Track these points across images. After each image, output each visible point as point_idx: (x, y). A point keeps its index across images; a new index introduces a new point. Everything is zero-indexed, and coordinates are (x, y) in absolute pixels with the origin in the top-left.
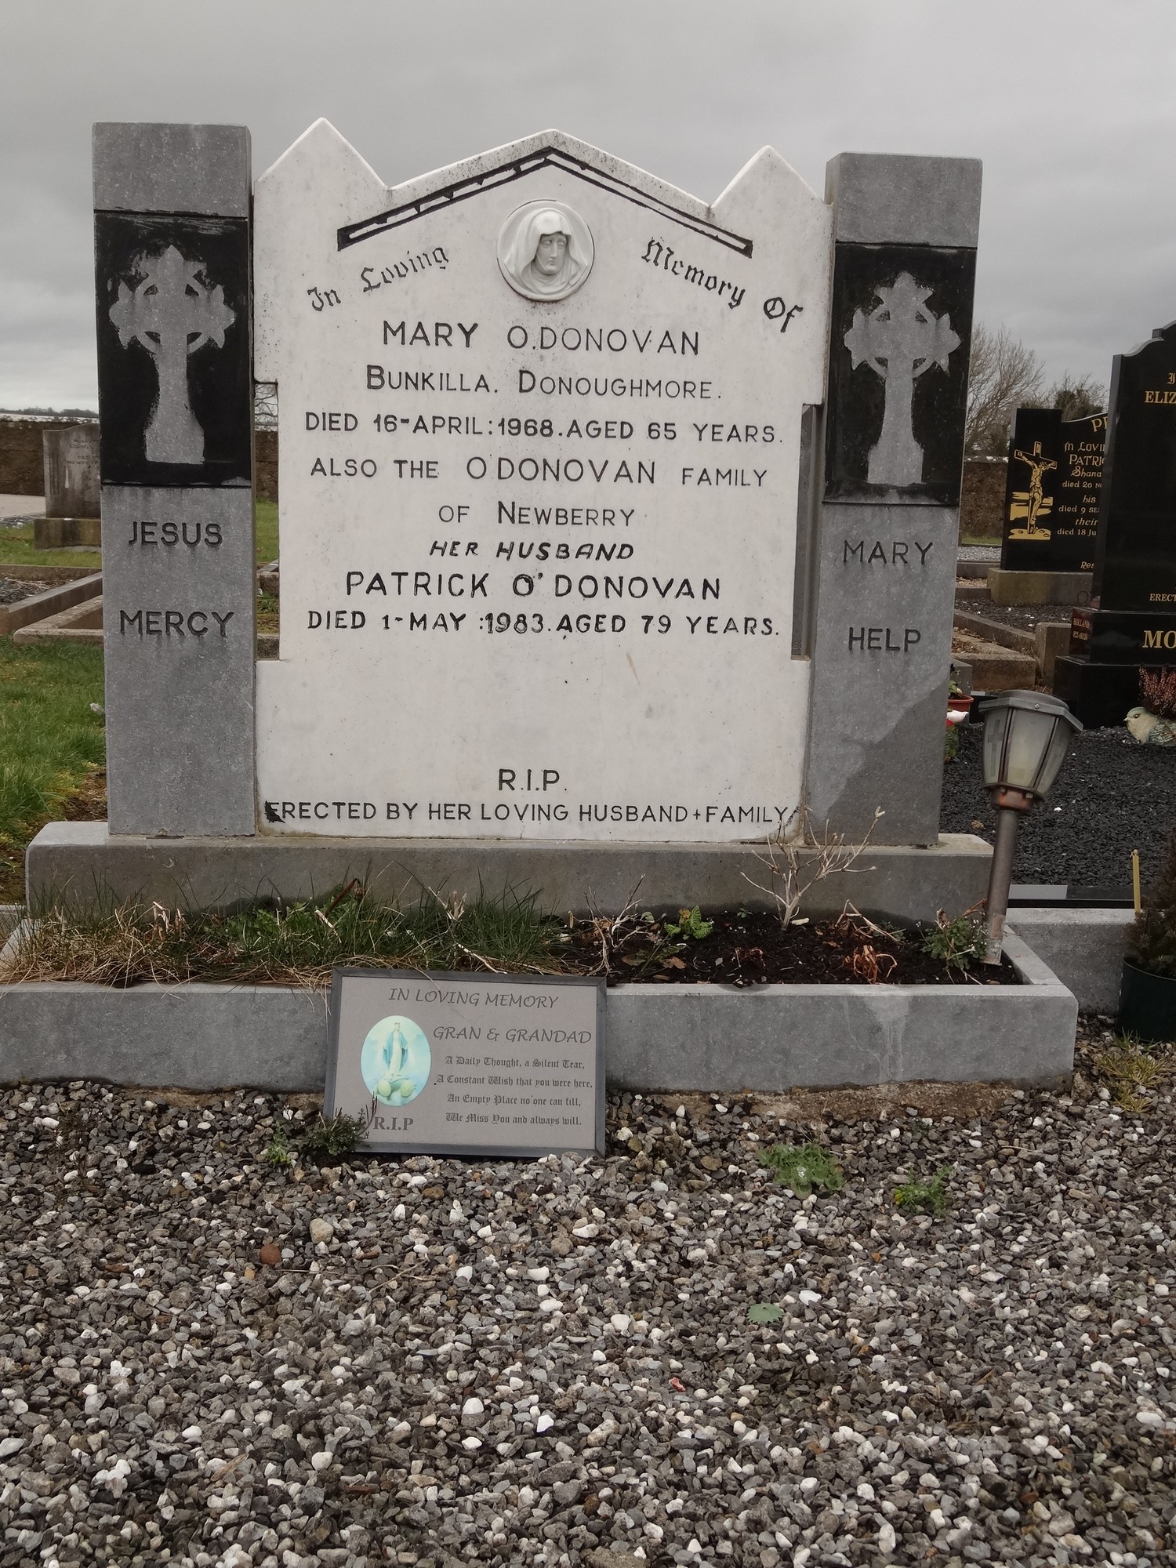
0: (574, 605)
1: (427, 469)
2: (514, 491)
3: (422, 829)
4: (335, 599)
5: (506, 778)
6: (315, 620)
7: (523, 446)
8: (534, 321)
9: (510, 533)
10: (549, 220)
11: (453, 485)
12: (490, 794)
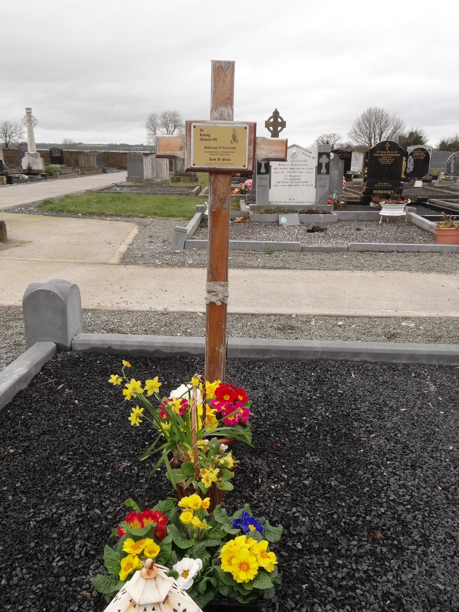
0: (296, 184)
1: (284, 172)
2: (291, 174)
3: (283, 204)
4: (276, 184)
5: (290, 199)
6: (274, 186)
7: (292, 170)
8: (293, 160)
9: (290, 178)
10: (294, 151)
11: (286, 174)
12: (288, 201)
